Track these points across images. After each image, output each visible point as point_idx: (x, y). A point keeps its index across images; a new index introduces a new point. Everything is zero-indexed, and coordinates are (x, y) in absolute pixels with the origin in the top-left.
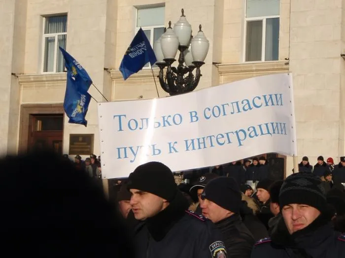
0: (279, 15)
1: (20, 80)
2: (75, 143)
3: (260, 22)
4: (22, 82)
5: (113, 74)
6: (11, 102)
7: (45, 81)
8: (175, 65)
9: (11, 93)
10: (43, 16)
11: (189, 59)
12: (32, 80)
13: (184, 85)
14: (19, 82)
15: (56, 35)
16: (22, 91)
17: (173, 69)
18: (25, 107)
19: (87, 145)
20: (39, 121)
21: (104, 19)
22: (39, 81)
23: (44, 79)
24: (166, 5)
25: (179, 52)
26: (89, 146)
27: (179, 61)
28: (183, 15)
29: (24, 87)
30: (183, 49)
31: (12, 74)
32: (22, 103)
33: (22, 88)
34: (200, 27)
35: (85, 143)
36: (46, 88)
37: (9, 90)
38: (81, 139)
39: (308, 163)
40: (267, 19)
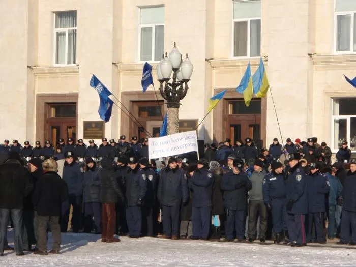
0: (260, 17)
1: (35, 72)
2: (88, 129)
3: (245, 23)
4: (36, 73)
5: (120, 67)
6: (28, 91)
7: (58, 73)
8: (171, 81)
9: (28, 84)
10: (54, 12)
11: (180, 77)
12: (46, 71)
13: (177, 95)
14: (34, 74)
15: (66, 30)
16: (37, 82)
17: (170, 84)
18: (40, 97)
19: (99, 130)
20: (52, 109)
21: (111, 19)
22: (52, 72)
23: (58, 71)
24: (165, 5)
25: (173, 72)
26: (101, 132)
27: (173, 78)
28: (175, 47)
29: (39, 78)
30: (175, 70)
31: (28, 67)
32: (37, 92)
33: (37, 79)
34: (187, 56)
35: (98, 129)
36: (60, 78)
37: (26, 82)
38: (93, 125)
39: (278, 143)
40: (251, 21)
